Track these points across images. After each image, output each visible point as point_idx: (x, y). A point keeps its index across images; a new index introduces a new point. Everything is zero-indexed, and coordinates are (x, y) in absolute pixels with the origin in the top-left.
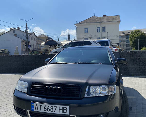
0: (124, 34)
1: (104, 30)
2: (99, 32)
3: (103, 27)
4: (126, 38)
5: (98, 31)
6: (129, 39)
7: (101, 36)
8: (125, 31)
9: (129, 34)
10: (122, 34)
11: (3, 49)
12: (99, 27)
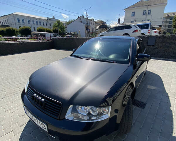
0: (169, 15)
1: (149, 13)
2: (145, 15)
3: (149, 10)
4: (170, 20)
5: (143, 15)
6: (173, 20)
7: (146, 19)
8: (170, 13)
9: (174, 15)
10: (167, 16)
11: (74, 32)
12: (146, 11)
